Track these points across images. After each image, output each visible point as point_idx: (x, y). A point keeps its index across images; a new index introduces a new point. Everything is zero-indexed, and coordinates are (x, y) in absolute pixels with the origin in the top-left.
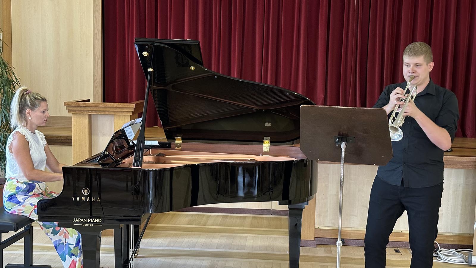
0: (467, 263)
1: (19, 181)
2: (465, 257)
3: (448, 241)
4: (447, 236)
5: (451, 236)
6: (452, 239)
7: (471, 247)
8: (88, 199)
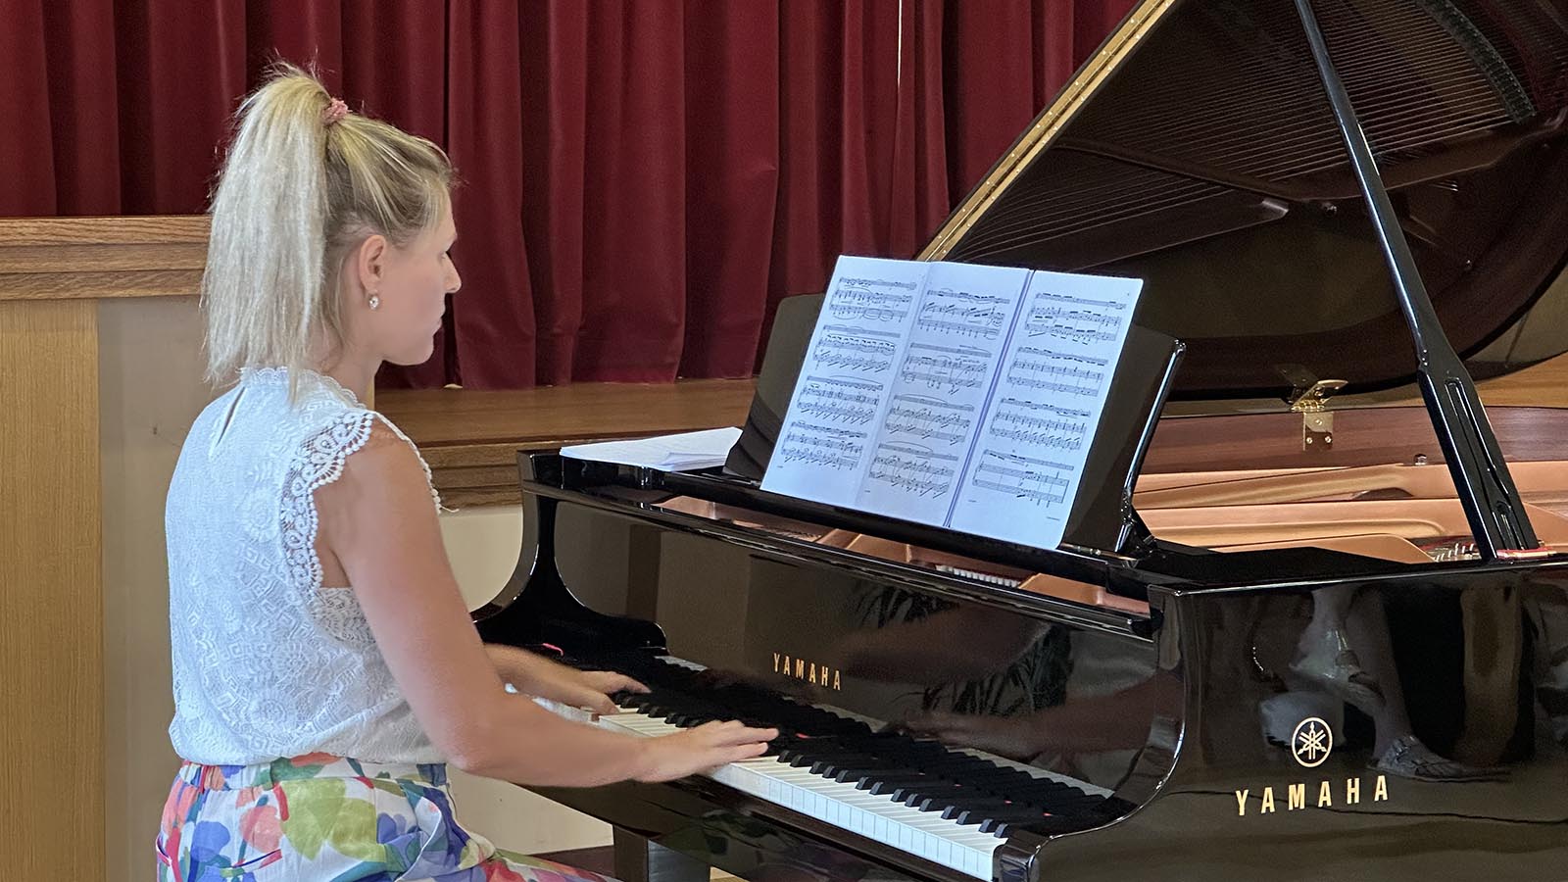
1: (370, 772)
8: (1325, 797)
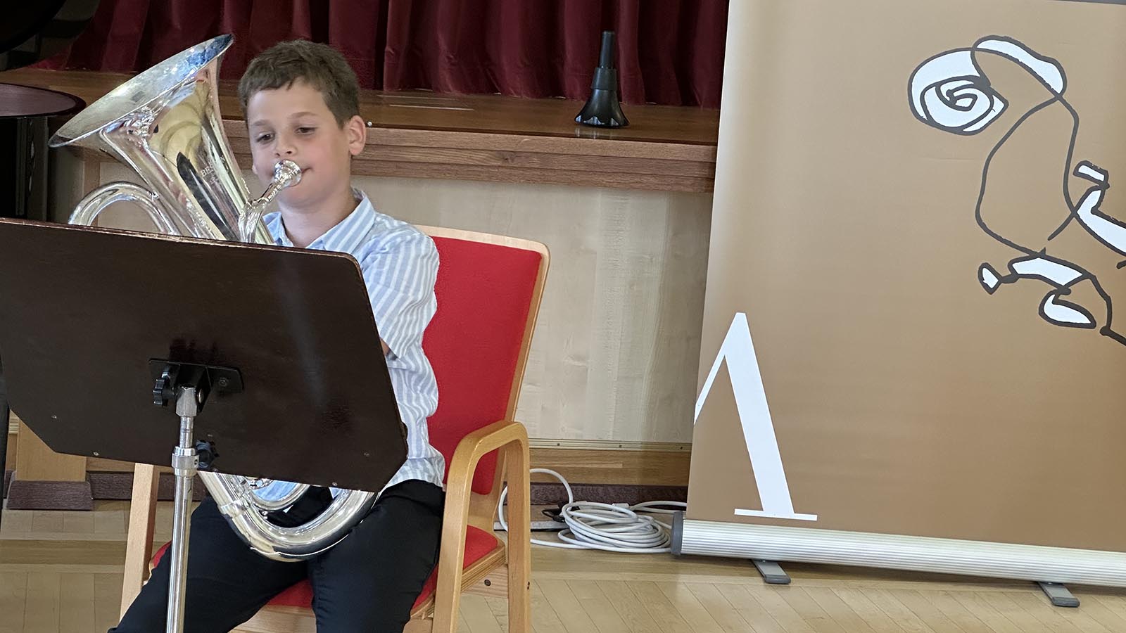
0: (664, 550)
2: (659, 528)
3: (606, 472)
4: (601, 455)
5: (616, 453)
6: (620, 466)
7: (681, 493)
